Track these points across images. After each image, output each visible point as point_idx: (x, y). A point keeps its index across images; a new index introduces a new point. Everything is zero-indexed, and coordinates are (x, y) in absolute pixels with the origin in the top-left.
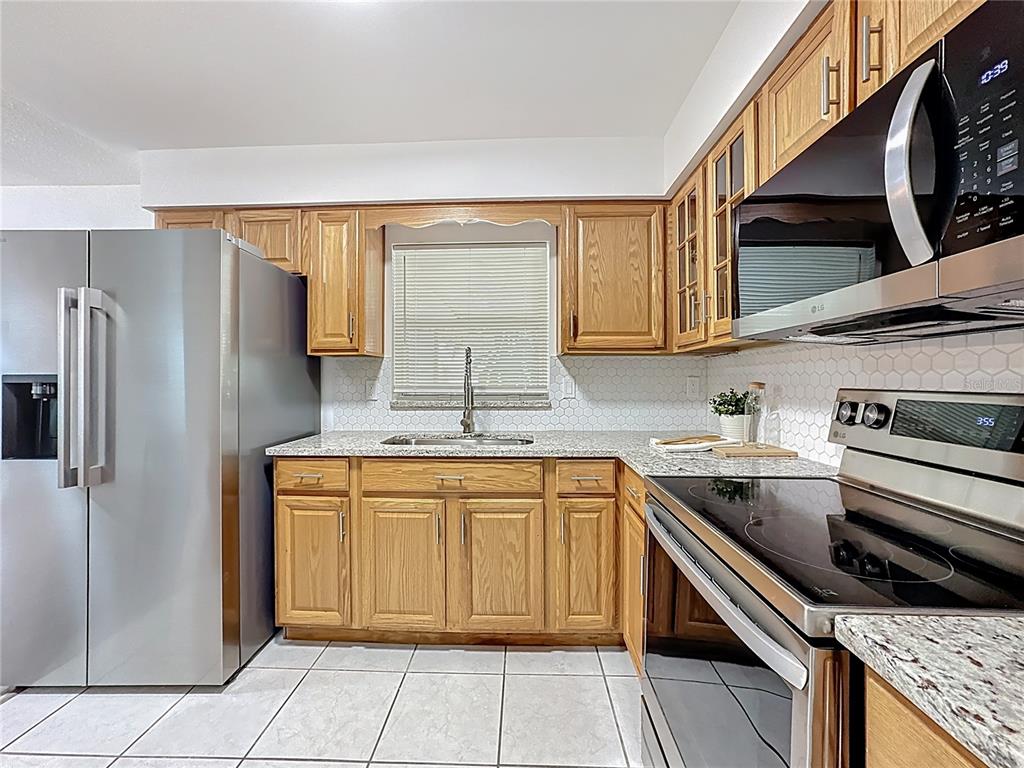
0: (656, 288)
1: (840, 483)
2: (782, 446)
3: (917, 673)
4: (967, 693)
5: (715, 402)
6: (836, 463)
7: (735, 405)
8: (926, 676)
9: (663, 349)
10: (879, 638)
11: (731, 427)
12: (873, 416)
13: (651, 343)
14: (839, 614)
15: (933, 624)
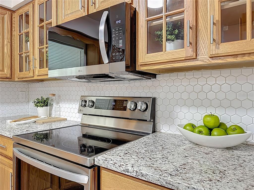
0: (7, 50)
1: (81, 126)
2: (61, 117)
3: (112, 162)
4: (120, 162)
5: (35, 102)
6: (79, 120)
7: (44, 103)
8: (114, 162)
9: (10, 78)
10: (104, 159)
11: (42, 111)
12: (91, 104)
13: (4, 76)
14: (95, 157)
15: (112, 152)
